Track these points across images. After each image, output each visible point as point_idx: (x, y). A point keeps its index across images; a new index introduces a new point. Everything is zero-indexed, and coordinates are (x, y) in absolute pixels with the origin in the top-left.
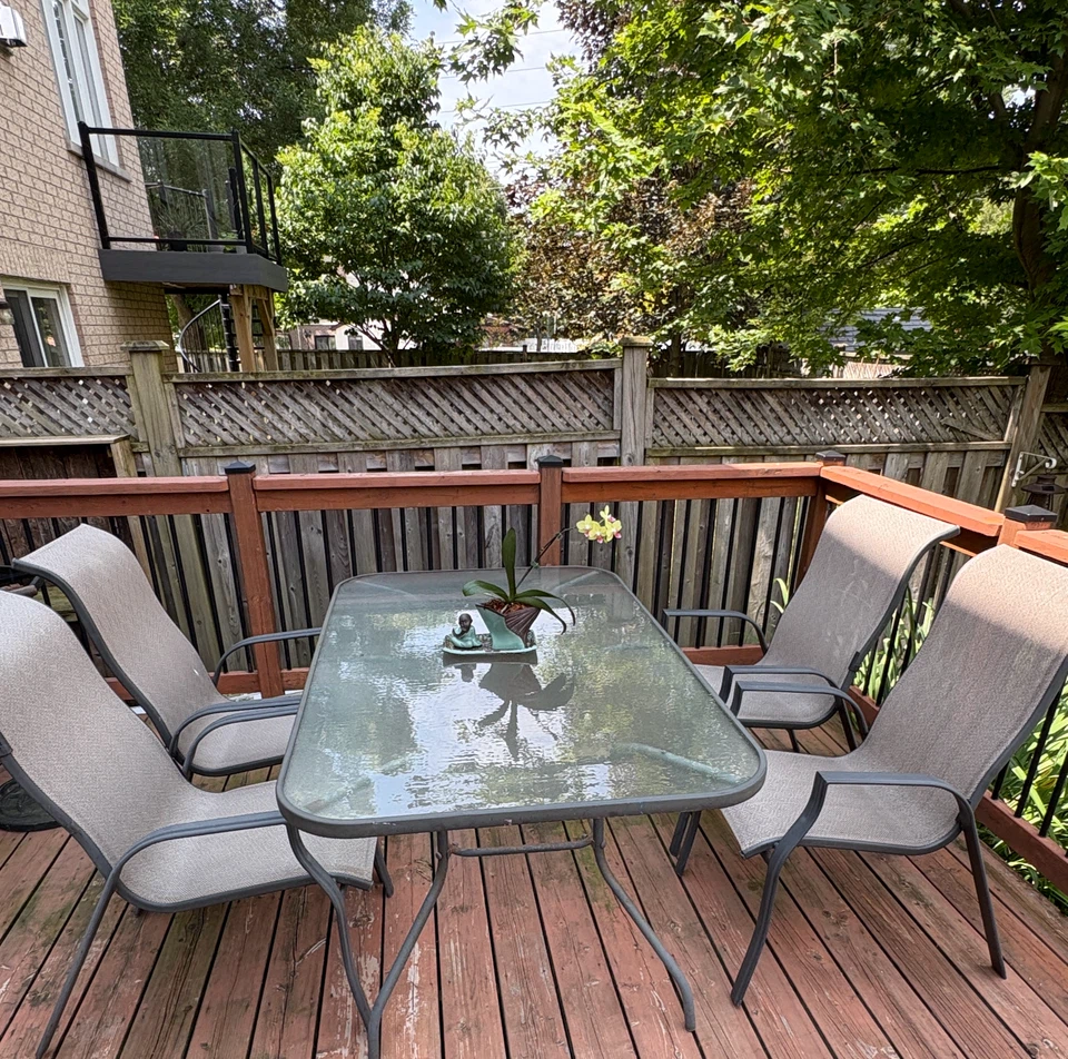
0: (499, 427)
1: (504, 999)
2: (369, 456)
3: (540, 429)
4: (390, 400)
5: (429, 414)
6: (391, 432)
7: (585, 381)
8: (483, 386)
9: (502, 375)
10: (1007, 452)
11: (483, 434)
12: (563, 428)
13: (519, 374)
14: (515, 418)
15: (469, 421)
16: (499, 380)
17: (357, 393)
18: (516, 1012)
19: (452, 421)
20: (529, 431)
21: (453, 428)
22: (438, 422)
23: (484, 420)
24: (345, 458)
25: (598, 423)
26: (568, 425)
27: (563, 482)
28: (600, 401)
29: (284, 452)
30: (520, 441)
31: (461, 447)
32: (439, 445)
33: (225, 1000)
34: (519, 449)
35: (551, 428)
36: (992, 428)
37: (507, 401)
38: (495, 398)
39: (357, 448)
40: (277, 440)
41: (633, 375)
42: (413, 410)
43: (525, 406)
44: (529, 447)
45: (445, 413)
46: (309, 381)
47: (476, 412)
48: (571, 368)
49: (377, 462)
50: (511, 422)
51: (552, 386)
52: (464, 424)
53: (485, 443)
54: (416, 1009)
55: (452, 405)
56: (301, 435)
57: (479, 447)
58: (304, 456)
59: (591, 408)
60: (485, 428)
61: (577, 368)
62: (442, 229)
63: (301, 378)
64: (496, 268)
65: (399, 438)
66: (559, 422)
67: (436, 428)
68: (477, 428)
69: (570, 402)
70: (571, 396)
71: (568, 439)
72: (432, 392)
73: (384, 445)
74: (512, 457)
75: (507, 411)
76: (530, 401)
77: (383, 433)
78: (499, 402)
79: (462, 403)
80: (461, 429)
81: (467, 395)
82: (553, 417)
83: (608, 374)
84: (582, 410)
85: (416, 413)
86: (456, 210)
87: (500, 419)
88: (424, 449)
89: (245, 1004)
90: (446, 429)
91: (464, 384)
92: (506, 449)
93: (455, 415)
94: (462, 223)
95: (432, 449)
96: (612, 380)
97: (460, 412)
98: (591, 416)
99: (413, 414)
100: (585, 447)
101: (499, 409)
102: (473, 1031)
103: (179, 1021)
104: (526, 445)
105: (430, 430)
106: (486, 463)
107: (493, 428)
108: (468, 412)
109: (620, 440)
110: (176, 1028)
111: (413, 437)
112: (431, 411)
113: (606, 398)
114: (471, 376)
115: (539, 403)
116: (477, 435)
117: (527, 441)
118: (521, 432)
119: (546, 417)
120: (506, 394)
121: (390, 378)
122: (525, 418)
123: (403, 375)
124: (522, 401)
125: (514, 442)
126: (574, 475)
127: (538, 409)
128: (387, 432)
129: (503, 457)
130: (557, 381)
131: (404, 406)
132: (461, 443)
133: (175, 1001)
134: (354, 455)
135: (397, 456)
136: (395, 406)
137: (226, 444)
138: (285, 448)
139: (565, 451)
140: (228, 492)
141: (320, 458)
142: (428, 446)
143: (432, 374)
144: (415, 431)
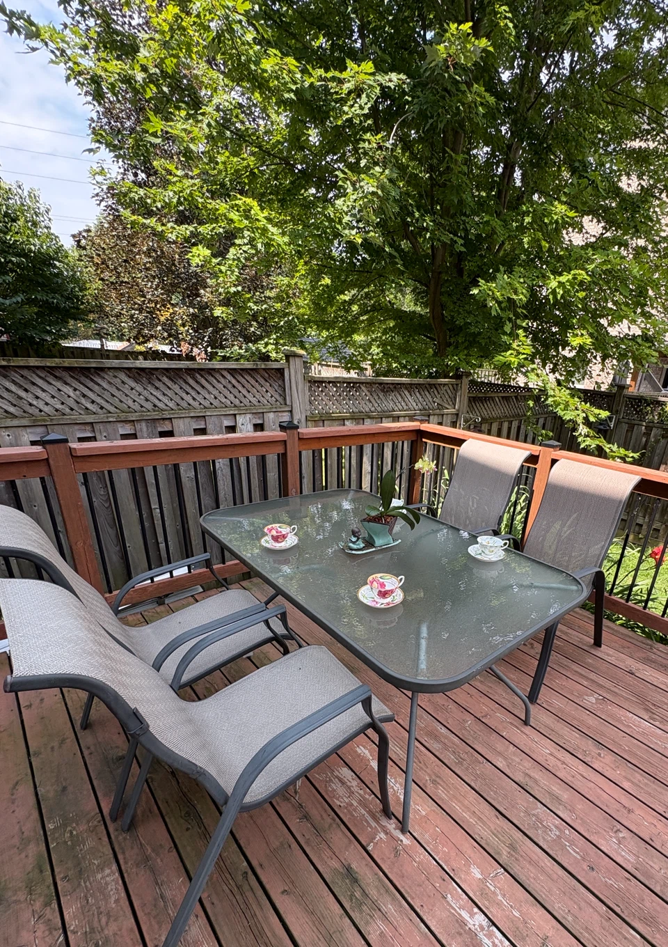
0: (216, 403)
1: (437, 753)
2: (119, 425)
3: (242, 405)
4: (133, 384)
5: (164, 394)
6: (137, 407)
7: (267, 375)
8: (202, 376)
9: (214, 369)
10: (457, 415)
11: (205, 408)
12: (256, 404)
13: (225, 369)
14: (226, 398)
15: (194, 399)
16: (212, 372)
17: (104, 378)
18: (449, 758)
19: (183, 399)
20: (235, 406)
21: (184, 404)
22: (171, 400)
23: (205, 398)
24: (101, 426)
25: (277, 401)
26: (259, 402)
28: (276, 388)
29: (43, 423)
30: (232, 412)
31: (192, 417)
32: (176, 416)
33: (268, 851)
34: (230, 417)
35: (249, 404)
36: (451, 403)
37: (220, 386)
38: (211, 384)
39: (111, 419)
40: (34, 414)
41: (296, 372)
42: (152, 391)
43: (232, 390)
44: (237, 416)
45: (176, 394)
46: (60, 367)
47: (199, 393)
48: (259, 367)
49: (128, 429)
50: (224, 400)
51: (248, 378)
52: (191, 402)
53: (209, 414)
55: (181, 388)
56: (57, 410)
57: (204, 417)
58: (62, 426)
59: (271, 391)
60: (207, 404)
61: (263, 367)
63: (54, 365)
65: (143, 412)
66: (254, 400)
67: (171, 404)
68: (200, 404)
69: (259, 388)
70: (260, 384)
71: (261, 411)
72: (165, 379)
73: (133, 417)
74: (227, 423)
75: (220, 392)
76: (234, 386)
77: (129, 407)
78: (214, 387)
79: (188, 387)
80: (189, 405)
81: (191, 382)
82: (250, 396)
83: (280, 371)
84: (264, 394)
85: (155, 393)
87: (216, 398)
88: (164, 419)
90: (178, 405)
91: (189, 375)
92: (222, 418)
93: (184, 395)
95: (170, 419)
96: (283, 375)
97: (187, 393)
98: (272, 396)
99: (151, 394)
100: (271, 415)
101: (215, 392)
102: (438, 779)
103: (246, 887)
104: (235, 415)
105: (167, 405)
106: (210, 427)
107: (211, 404)
108: (193, 393)
109: (291, 411)
110: (249, 894)
111: (154, 411)
112: (166, 392)
113: (280, 386)
114: (194, 369)
115: (240, 388)
116: (201, 408)
117: (236, 412)
118: (231, 407)
119: (245, 397)
120: (219, 382)
121: (132, 368)
122: (232, 398)
123: (144, 366)
124: (229, 386)
125: (228, 413)
127: (240, 392)
128: (134, 407)
129: (222, 423)
130: (250, 374)
131: (145, 389)
132: (192, 415)
134: (108, 425)
135: (144, 424)
136: (137, 388)
138: (44, 420)
139: (259, 418)
141: (77, 427)
142: (168, 417)
143: (166, 366)
144: (155, 406)
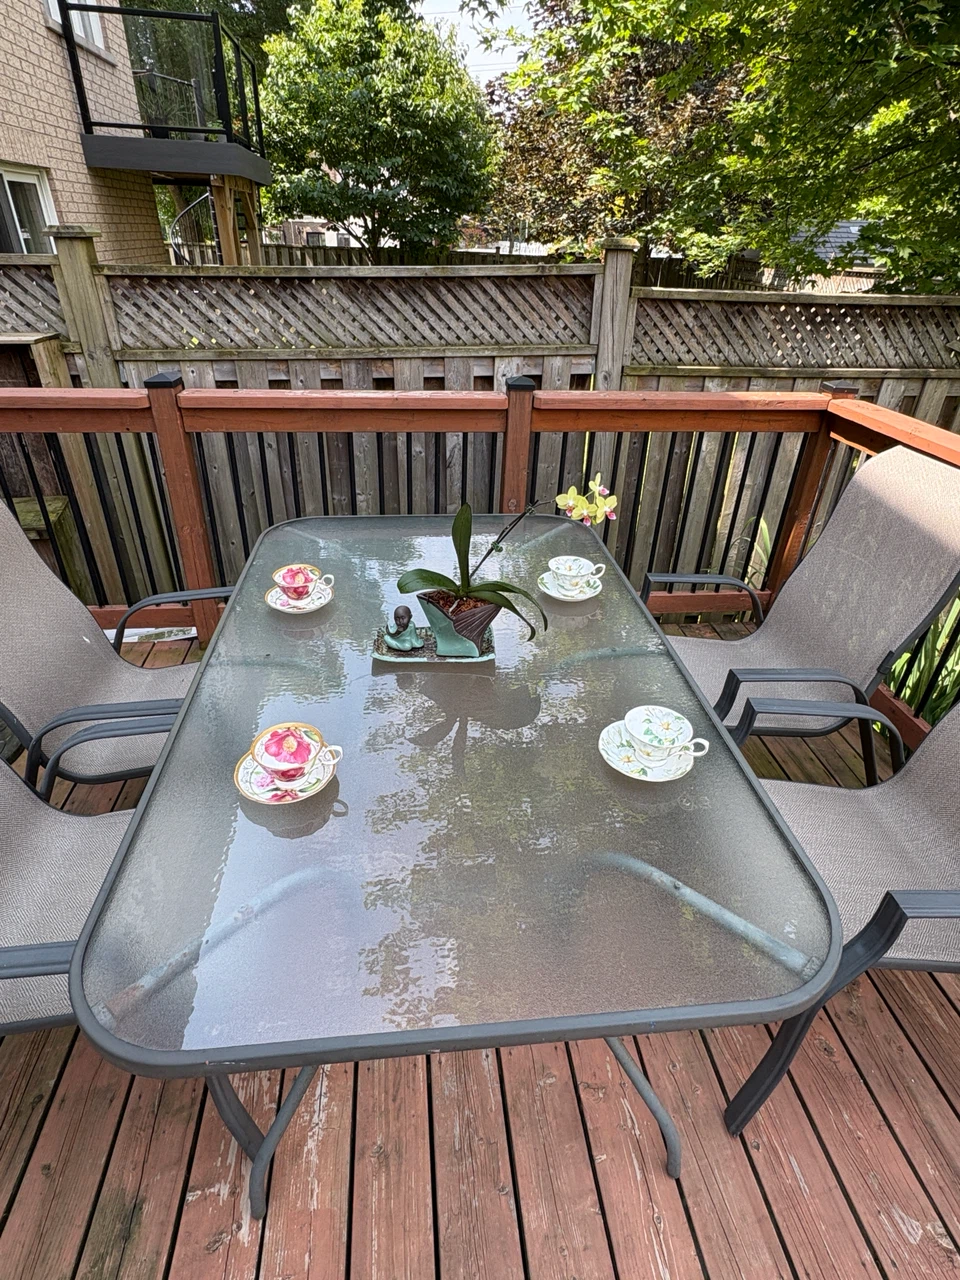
0: (466, 336)
1: (436, 1102)
2: (322, 365)
3: (510, 341)
4: (346, 303)
5: (389, 320)
6: (348, 339)
7: (562, 288)
8: (449, 291)
9: (471, 278)
11: (448, 344)
12: (535, 339)
13: (489, 277)
14: (483, 328)
15: (432, 329)
16: (467, 284)
17: (310, 294)
18: (450, 1130)
19: (415, 329)
20: (497, 343)
21: (415, 337)
22: (398, 329)
23: (449, 328)
24: (297, 366)
25: (574, 335)
26: (541, 336)
27: (533, 408)
28: (576, 312)
29: (229, 358)
30: (487, 353)
31: (423, 358)
32: (399, 355)
33: (86, 1087)
34: (486, 362)
35: (522, 340)
37: (475, 308)
38: (462, 304)
39: (309, 356)
40: (223, 343)
41: (615, 282)
42: (371, 315)
43: (496, 315)
44: (497, 361)
45: (406, 320)
46: (257, 278)
47: (440, 319)
48: (547, 273)
49: (329, 372)
50: (479, 331)
51: (528, 293)
52: (427, 333)
53: (449, 354)
54: (323, 1116)
55: (415, 310)
56: (249, 340)
57: (443, 358)
58: (252, 363)
59: (566, 318)
60: (450, 337)
61: (554, 272)
62: (422, 125)
63: (247, 275)
64: (473, 167)
65: (356, 347)
66: (531, 334)
67: (396, 336)
68: (441, 338)
69: (545, 312)
70: (546, 304)
71: (539, 353)
72: (392, 296)
73: (339, 354)
74: (479, 370)
75: (475, 319)
76: (499, 308)
77: (338, 339)
78: (466, 309)
79: (425, 309)
80: (424, 338)
81: (431, 300)
82: (525, 327)
83: (588, 281)
84: (552, 322)
85: (375, 318)
86: (436, 106)
87: (467, 328)
88: (383, 359)
89: (109, 1096)
90: (407, 338)
91: (428, 287)
92: (472, 362)
93: (417, 322)
94: (441, 119)
95: (391, 359)
96: (592, 287)
97: (424, 319)
98: (566, 328)
99: (370, 318)
100: (558, 362)
101: (466, 317)
102: (392, 1162)
103: (22, 1120)
104: (493, 358)
105: (390, 338)
106: (450, 377)
107: (458, 338)
108: (432, 319)
109: (596, 356)
110: (17, 1133)
111: (371, 346)
112: (391, 317)
113: (584, 308)
114: (436, 279)
115: (510, 312)
116: (441, 345)
117: (495, 354)
118: (489, 344)
119: (517, 327)
120: (475, 300)
121: (347, 278)
122: (492, 327)
123: (361, 274)
124: (492, 308)
125: (481, 354)
126: (546, 401)
127: (509, 318)
128: (343, 339)
129: (469, 370)
130: (530, 286)
131: (363, 311)
132: (423, 355)
133: (24, 1085)
134: (306, 363)
135: (353, 366)
136: (352, 310)
137: (167, 348)
138: (231, 354)
139: (535, 366)
140: (150, 409)
141: (270, 366)
142: (387, 356)
143: (393, 274)
144: (374, 338)
